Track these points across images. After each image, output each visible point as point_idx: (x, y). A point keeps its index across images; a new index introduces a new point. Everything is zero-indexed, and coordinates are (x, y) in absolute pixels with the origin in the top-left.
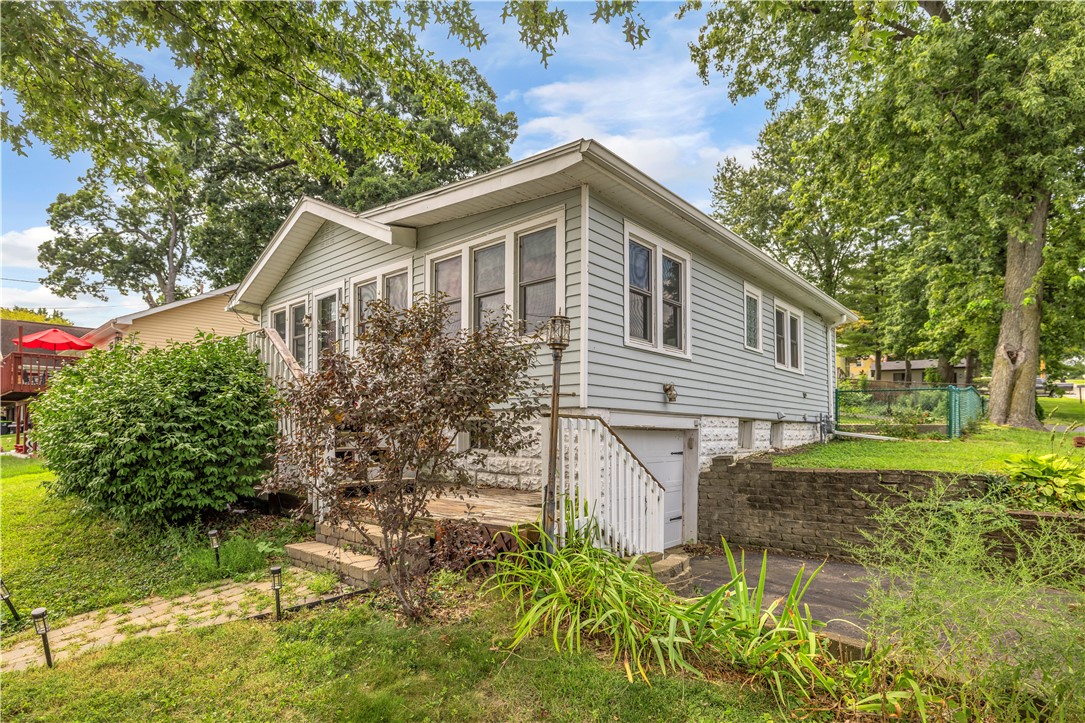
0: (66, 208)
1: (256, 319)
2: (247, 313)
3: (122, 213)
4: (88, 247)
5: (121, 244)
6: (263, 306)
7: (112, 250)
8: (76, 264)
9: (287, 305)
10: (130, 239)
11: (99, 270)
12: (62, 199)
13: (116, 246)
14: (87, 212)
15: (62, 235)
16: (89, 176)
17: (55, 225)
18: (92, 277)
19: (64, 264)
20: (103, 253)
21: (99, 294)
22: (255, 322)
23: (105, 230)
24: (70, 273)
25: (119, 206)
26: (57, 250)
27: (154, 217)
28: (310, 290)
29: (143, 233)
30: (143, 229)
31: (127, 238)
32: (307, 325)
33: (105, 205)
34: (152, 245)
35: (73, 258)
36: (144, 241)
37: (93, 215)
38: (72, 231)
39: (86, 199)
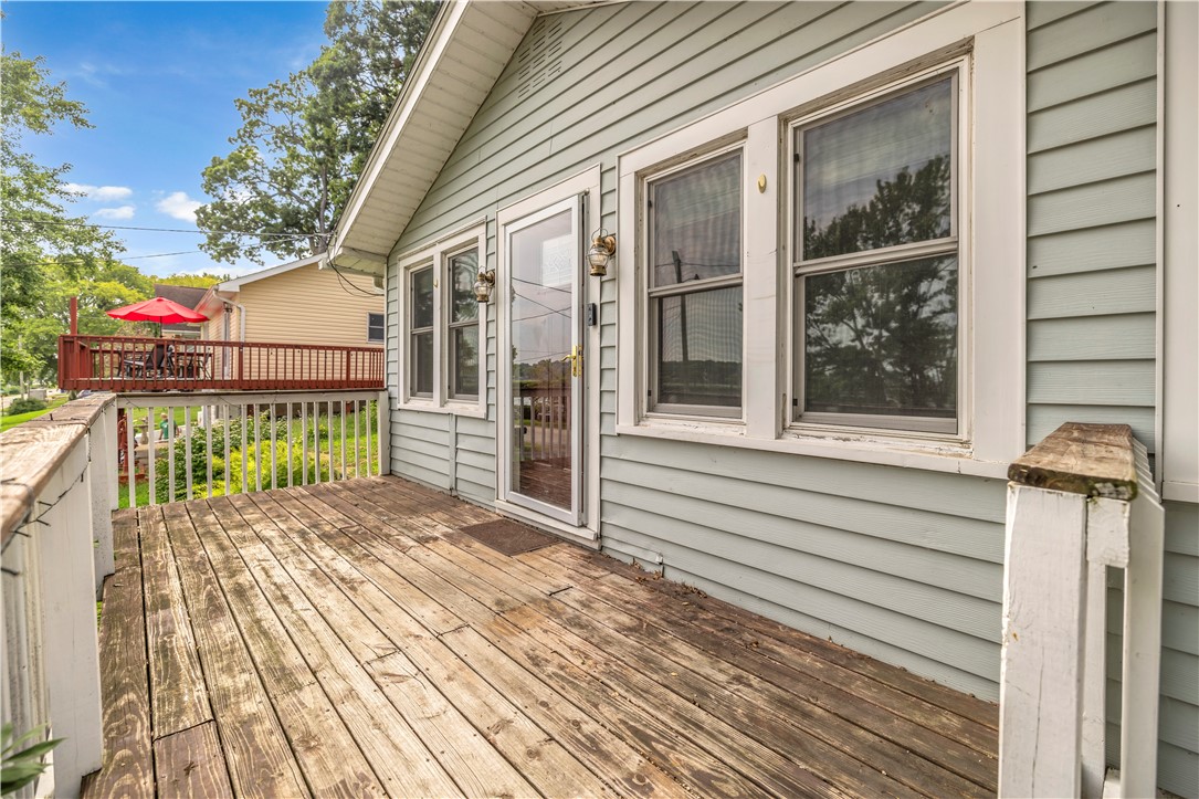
0: (218, 170)
1: (379, 284)
2: (362, 272)
3: (273, 175)
4: (243, 211)
5: (274, 207)
6: (389, 258)
7: (266, 214)
8: (231, 228)
9: (436, 252)
10: (284, 202)
11: (257, 236)
12: (216, 162)
13: (271, 210)
14: (241, 175)
15: (217, 199)
16: (240, 137)
17: (209, 188)
18: (247, 241)
19: (219, 228)
20: (258, 217)
21: (255, 259)
22: (378, 290)
23: (259, 194)
24: (227, 238)
25: (271, 168)
26: (214, 214)
27: (307, 179)
28: (491, 213)
29: (296, 197)
30: (295, 192)
31: (280, 201)
32: (485, 298)
33: (258, 167)
34: (304, 207)
35: (227, 222)
36: (297, 204)
37: (246, 178)
38: (227, 195)
39: (239, 163)
